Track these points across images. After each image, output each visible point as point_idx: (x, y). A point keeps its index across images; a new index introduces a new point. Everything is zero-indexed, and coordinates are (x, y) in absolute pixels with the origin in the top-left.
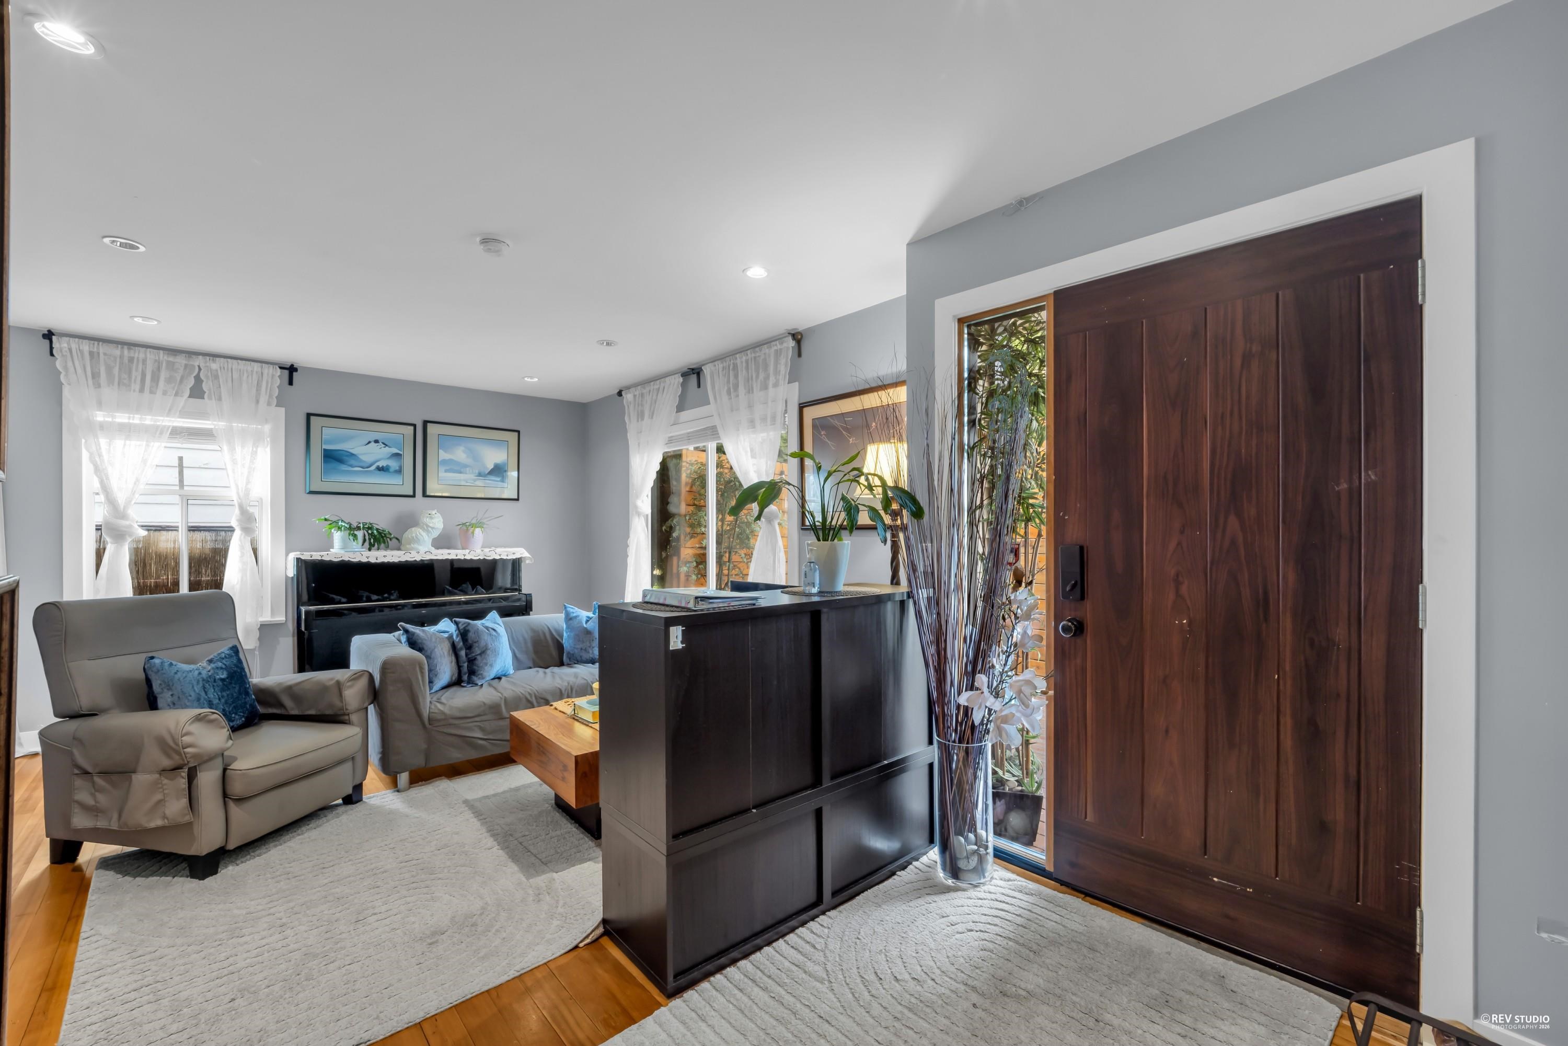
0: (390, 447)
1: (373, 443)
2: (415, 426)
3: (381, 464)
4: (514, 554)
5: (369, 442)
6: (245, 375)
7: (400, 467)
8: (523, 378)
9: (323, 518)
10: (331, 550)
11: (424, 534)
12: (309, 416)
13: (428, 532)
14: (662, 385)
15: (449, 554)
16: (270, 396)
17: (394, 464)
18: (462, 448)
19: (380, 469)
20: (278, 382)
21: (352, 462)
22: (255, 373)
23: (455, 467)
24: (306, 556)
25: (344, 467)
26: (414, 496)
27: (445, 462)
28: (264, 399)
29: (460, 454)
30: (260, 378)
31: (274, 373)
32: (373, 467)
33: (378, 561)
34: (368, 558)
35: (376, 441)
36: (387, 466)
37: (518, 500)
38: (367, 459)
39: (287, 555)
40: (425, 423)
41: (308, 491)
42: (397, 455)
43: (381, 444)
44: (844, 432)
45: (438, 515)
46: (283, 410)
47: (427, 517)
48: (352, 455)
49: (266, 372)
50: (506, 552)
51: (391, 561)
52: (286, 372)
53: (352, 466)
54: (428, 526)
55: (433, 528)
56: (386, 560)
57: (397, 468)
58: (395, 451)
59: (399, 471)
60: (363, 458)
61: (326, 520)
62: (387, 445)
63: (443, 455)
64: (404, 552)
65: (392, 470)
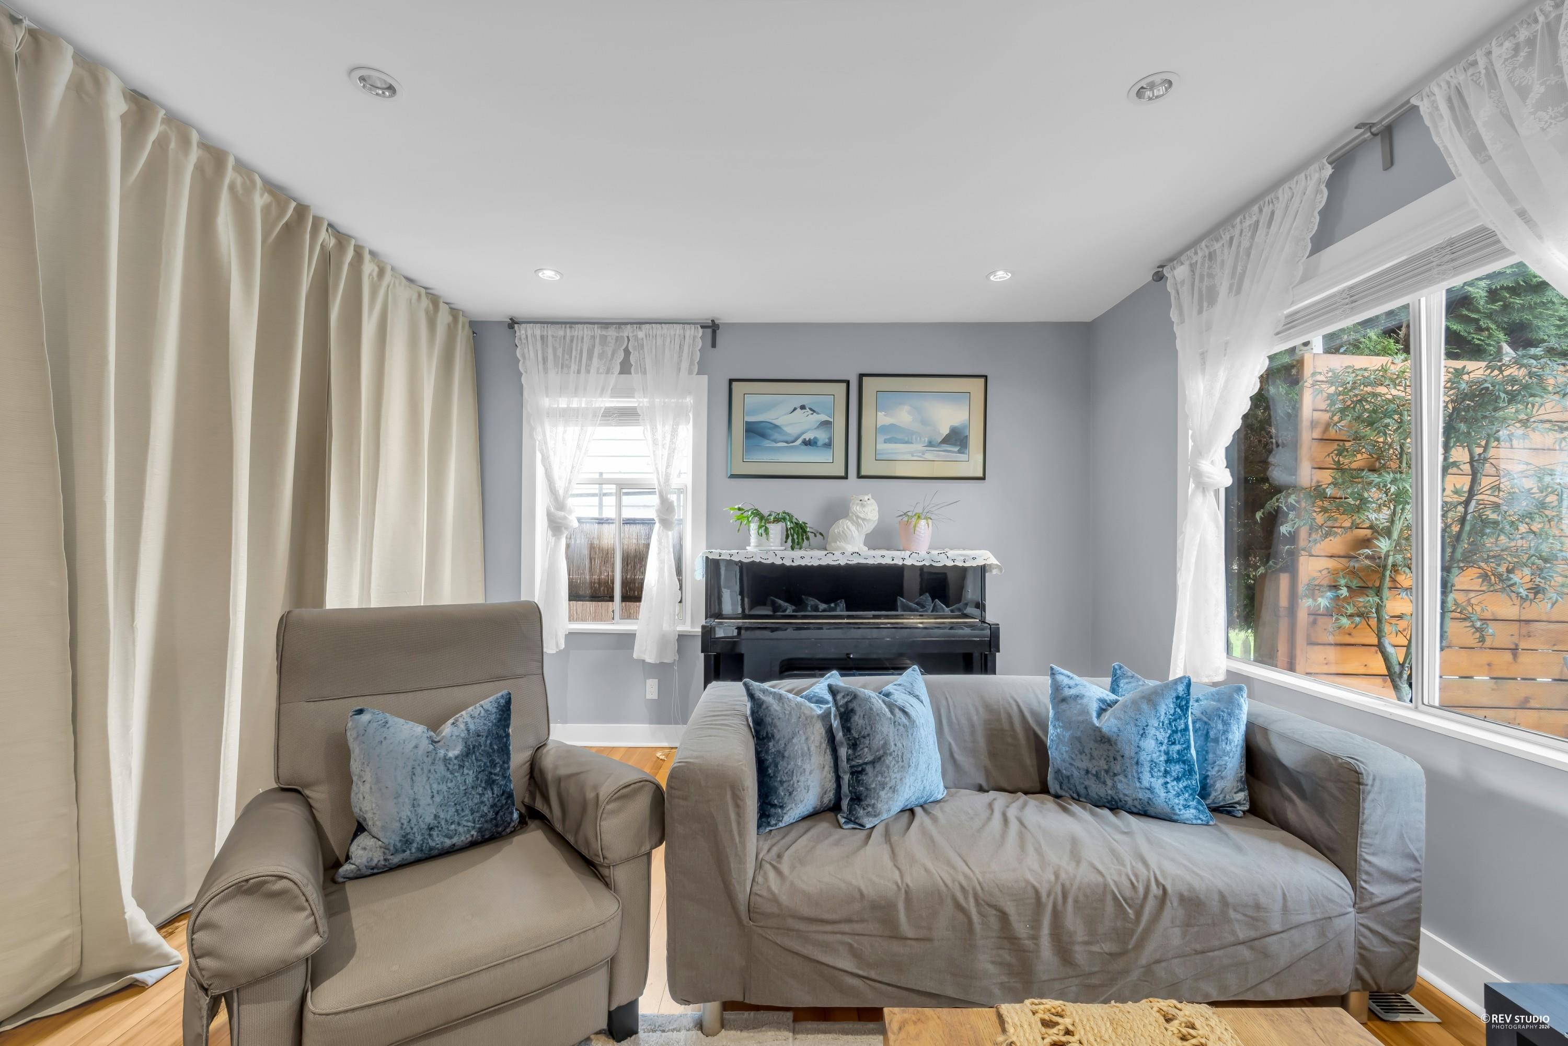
0: (818, 413)
1: (799, 410)
2: (848, 382)
3: (808, 436)
4: (977, 558)
5: (795, 409)
6: (668, 340)
7: (830, 439)
9: (737, 506)
10: (747, 547)
11: (853, 528)
12: (731, 381)
13: (858, 525)
15: (883, 556)
16: (692, 363)
17: (822, 436)
18: (906, 407)
19: (808, 443)
20: (699, 343)
21: (776, 436)
22: (677, 336)
23: (894, 434)
24: (716, 554)
25: (767, 443)
26: (846, 476)
27: (884, 429)
28: (685, 365)
29: (903, 415)
30: (683, 341)
31: (696, 334)
32: (799, 441)
33: (794, 564)
34: (782, 559)
35: (803, 407)
36: (815, 438)
37: (983, 478)
38: (791, 431)
40: (861, 376)
41: (729, 475)
42: (826, 424)
43: (808, 410)
45: (872, 501)
46: (706, 377)
47: (858, 504)
48: (776, 427)
49: (688, 333)
50: (966, 556)
51: (813, 564)
52: (709, 332)
53: (775, 441)
54: (858, 517)
55: (863, 519)
56: (803, 562)
57: (827, 440)
58: (824, 417)
59: (829, 445)
60: (788, 429)
62: (814, 411)
63: (883, 419)
65: (820, 443)
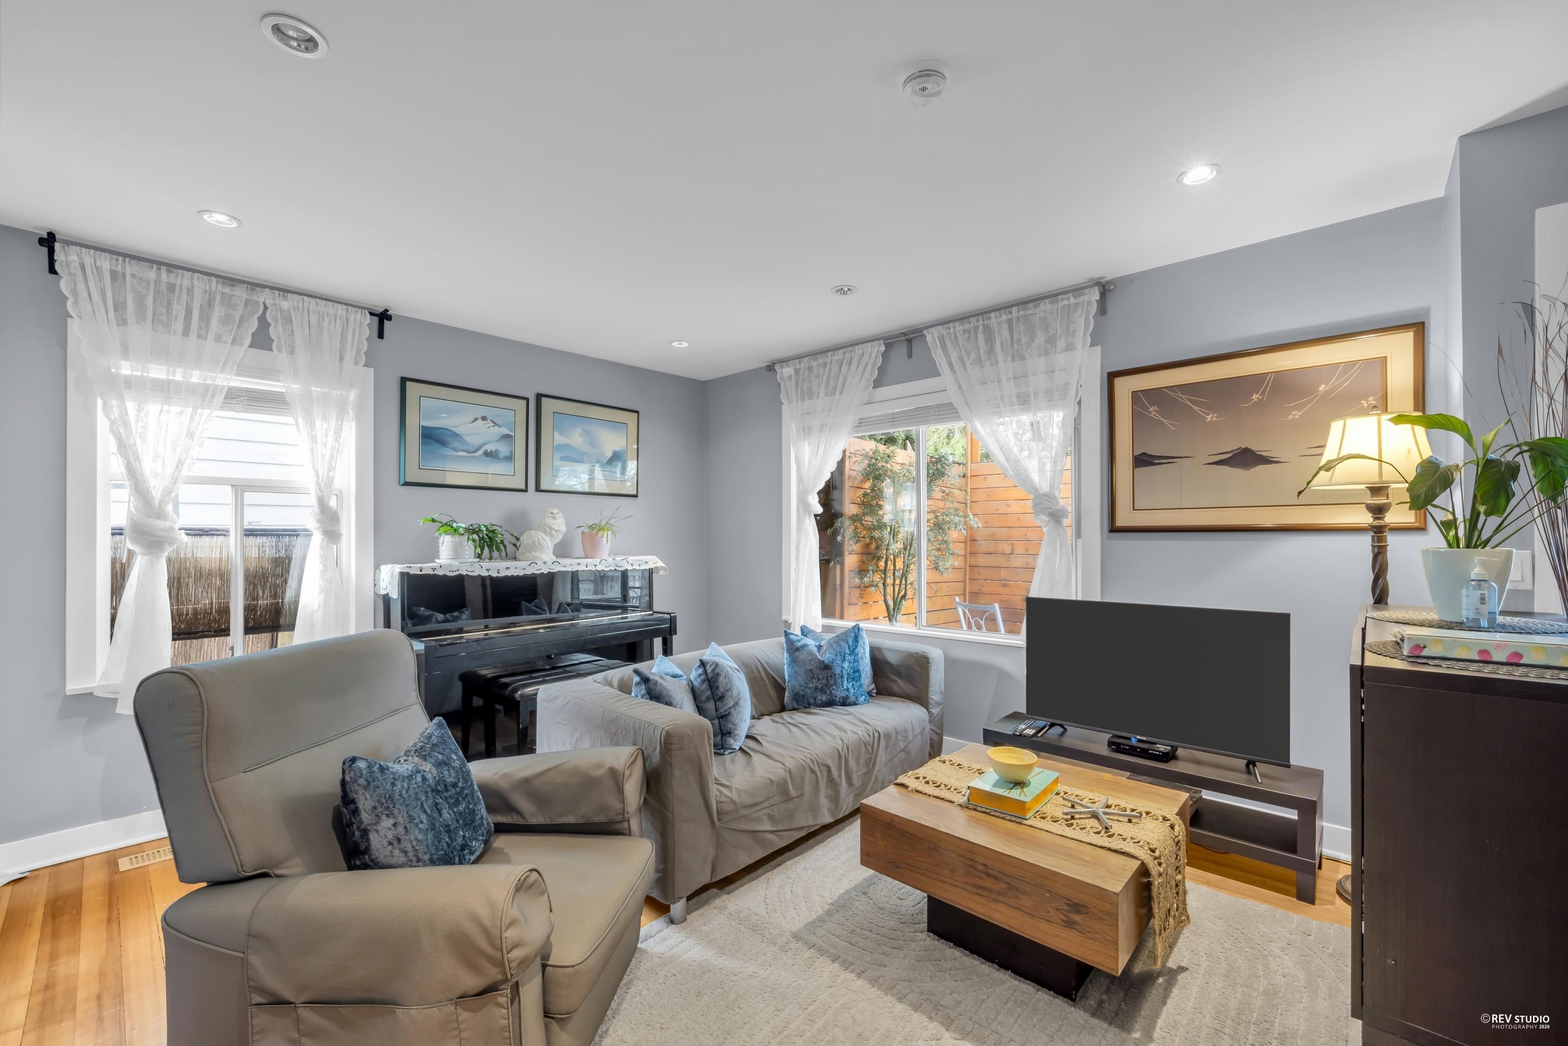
0: (499, 426)
1: (480, 421)
2: (527, 400)
3: (489, 448)
4: (646, 563)
5: (476, 419)
6: (326, 320)
7: (511, 452)
8: (671, 342)
9: (429, 518)
10: (436, 560)
11: (547, 539)
12: (404, 381)
13: (551, 535)
14: (847, 355)
15: (579, 564)
16: (358, 352)
17: (504, 449)
18: (579, 431)
19: (488, 454)
20: (367, 332)
21: (456, 444)
22: (338, 318)
23: (573, 456)
24: (415, 569)
25: (448, 452)
26: (526, 491)
27: (560, 448)
28: (350, 355)
29: (576, 438)
30: (345, 325)
31: (363, 320)
32: (481, 452)
33: (500, 575)
34: (488, 570)
35: (484, 418)
36: (497, 450)
37: (636, 496)
38: (473, 441)
39: (377, 567)
40: (539, 397)
41: (402, 482)
42: (507, 437)
43: (489, 421)
44: (1194, 407)
45: (561, 514)
46: (372, 370)
47: (550, 517)
48: (456, 435)
49: (352, 317)
50: (638, 560)
51: (515, 574)
52: (376, 319)
53: (455, 450)
54: (551, 528)
55: (557, 531)
56: (509, 573)
57: (508, 454)
58: (505, 431)
59: (510, 458)
60: (468, 439)
61: (433, 521)
62: (496, 424)
63: (559, 439)
64: (529, 563)
65: (501, 455)
